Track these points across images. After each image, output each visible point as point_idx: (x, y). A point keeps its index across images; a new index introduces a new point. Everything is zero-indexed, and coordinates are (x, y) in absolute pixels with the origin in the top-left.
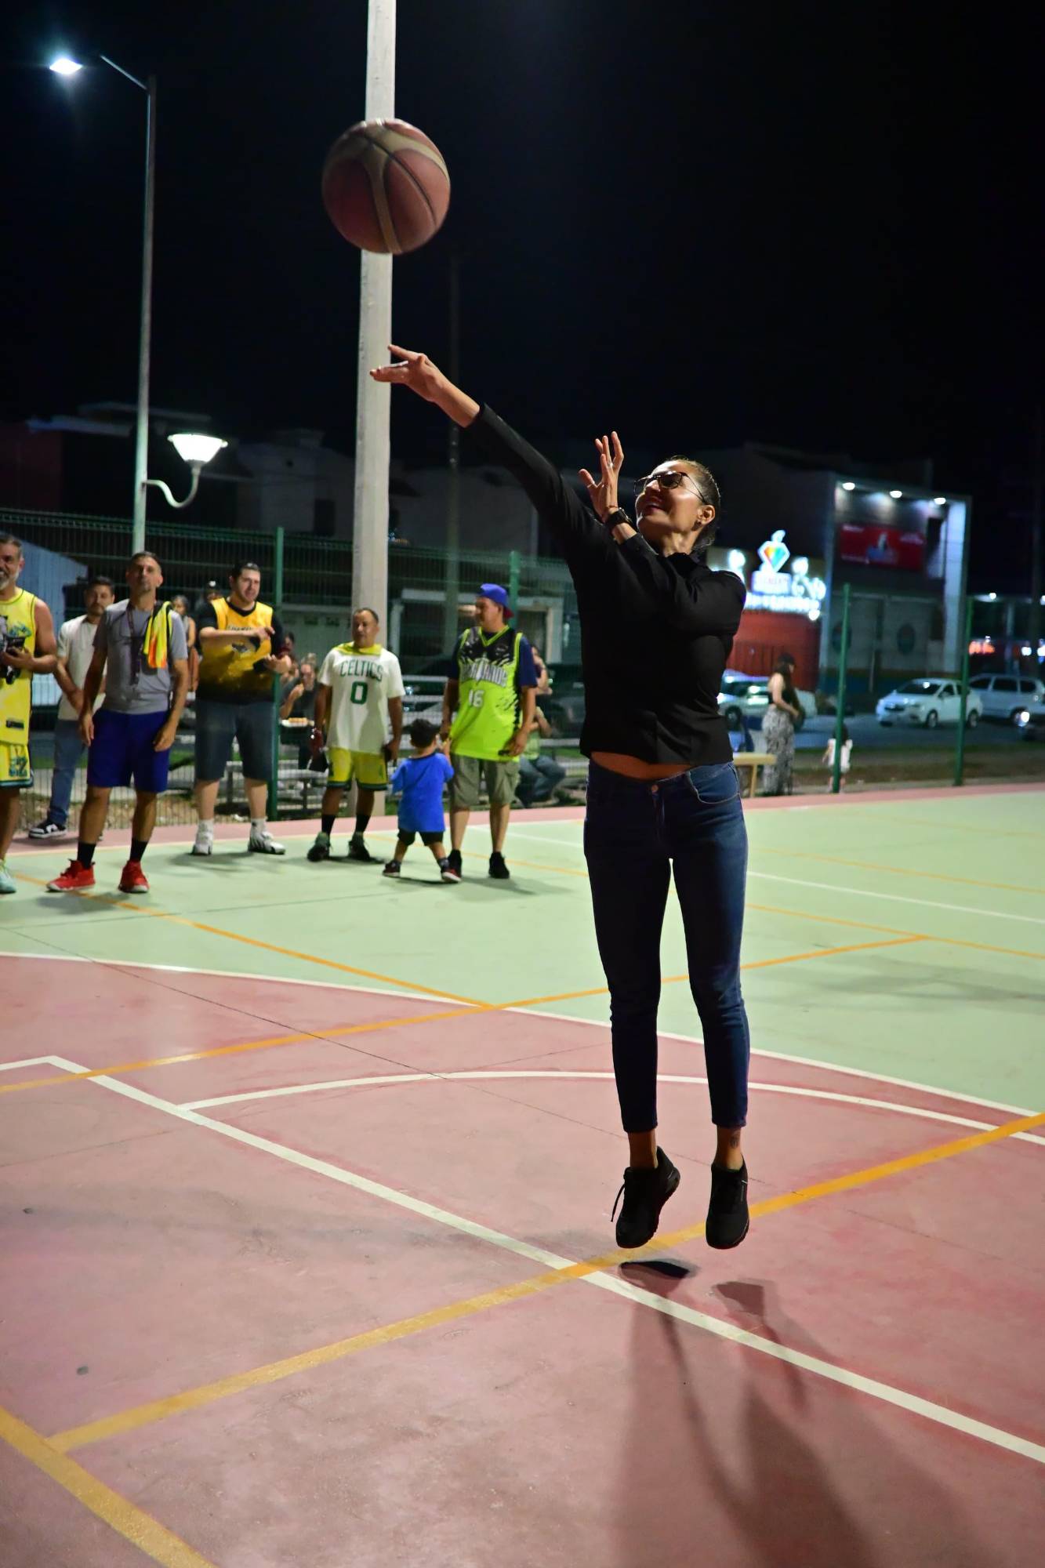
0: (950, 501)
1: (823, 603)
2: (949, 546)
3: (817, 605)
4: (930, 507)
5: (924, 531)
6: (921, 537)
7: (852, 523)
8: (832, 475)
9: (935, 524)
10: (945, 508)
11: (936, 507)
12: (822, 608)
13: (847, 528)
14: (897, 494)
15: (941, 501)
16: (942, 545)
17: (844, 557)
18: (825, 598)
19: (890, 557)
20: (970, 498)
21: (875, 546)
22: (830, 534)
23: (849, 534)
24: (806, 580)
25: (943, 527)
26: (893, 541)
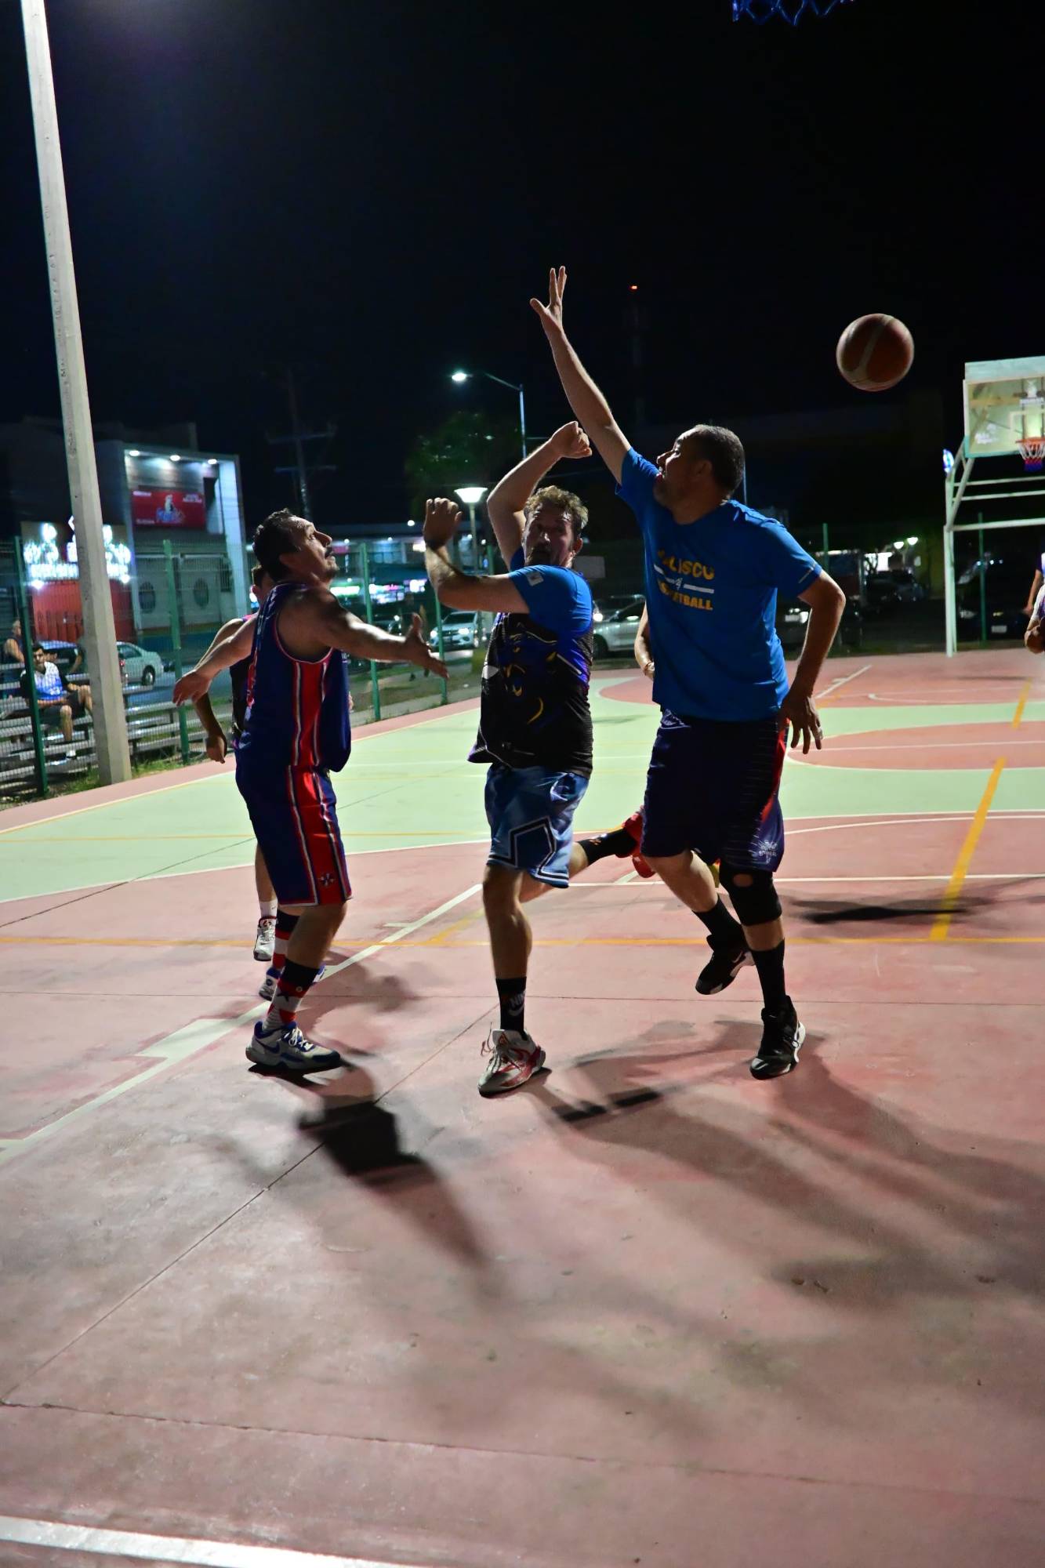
0: (221, 462)
1: (130, 566)
2: (224, 503)
3: (126, 569)
4: (203, 468)
5: (201, 490)
6: (200, 497)
7: (141, 488)
8: (119, 443)
9: (210, 483)
10: (216, 467)
11: (210, 466)
12: (130, 572)
13: (137, 493)
14: (176, 458)
15: (213, 462)
16: (218, 502)
17: (139, 521)
18: (130, 562)
19: (177, 517)
20: (237, 457)
21: (163, 508)
22: (126, 501)
23: (139, 498)
24: (112, 546)
25: (217, 485)
26: (178, 504)
